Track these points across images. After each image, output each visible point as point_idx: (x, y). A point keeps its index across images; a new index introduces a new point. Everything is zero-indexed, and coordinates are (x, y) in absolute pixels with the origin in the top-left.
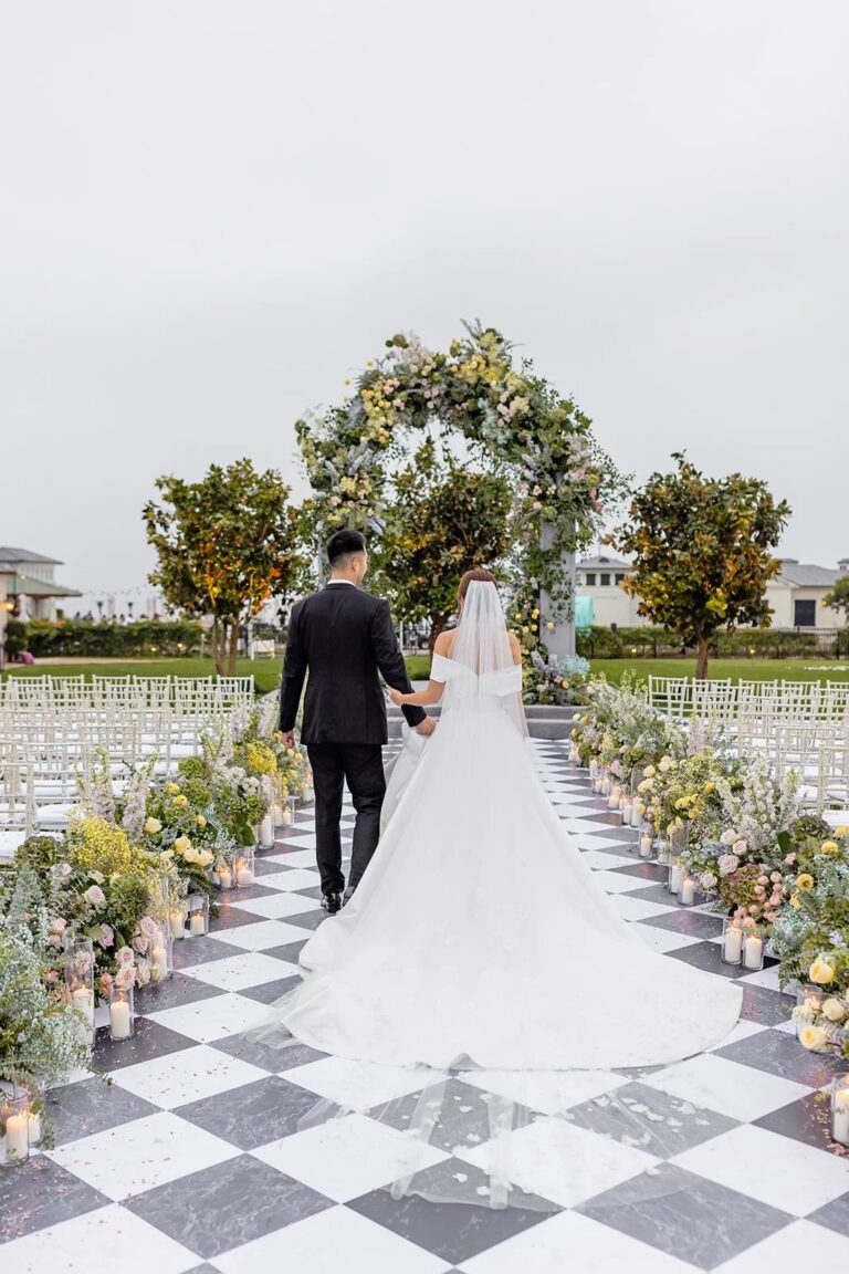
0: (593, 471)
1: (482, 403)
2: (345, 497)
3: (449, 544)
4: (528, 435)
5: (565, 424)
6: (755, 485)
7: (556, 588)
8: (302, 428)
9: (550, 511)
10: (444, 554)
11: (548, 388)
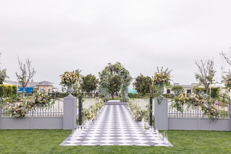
0: (129, 78)
1: (118, 70)
2: (104, 80)
3: (115, 84)
4: (123, 74)
5: (126, 73)
6: (149, 78)
7: (126, 90)
8: (99, 73)
9: (125, 82)
10: (114, 85)
11: (125, 69)
